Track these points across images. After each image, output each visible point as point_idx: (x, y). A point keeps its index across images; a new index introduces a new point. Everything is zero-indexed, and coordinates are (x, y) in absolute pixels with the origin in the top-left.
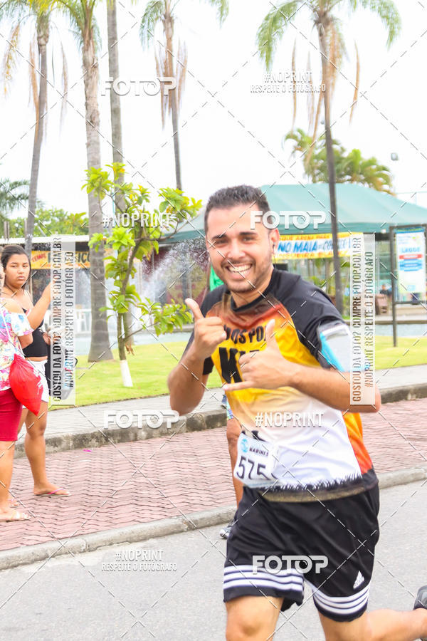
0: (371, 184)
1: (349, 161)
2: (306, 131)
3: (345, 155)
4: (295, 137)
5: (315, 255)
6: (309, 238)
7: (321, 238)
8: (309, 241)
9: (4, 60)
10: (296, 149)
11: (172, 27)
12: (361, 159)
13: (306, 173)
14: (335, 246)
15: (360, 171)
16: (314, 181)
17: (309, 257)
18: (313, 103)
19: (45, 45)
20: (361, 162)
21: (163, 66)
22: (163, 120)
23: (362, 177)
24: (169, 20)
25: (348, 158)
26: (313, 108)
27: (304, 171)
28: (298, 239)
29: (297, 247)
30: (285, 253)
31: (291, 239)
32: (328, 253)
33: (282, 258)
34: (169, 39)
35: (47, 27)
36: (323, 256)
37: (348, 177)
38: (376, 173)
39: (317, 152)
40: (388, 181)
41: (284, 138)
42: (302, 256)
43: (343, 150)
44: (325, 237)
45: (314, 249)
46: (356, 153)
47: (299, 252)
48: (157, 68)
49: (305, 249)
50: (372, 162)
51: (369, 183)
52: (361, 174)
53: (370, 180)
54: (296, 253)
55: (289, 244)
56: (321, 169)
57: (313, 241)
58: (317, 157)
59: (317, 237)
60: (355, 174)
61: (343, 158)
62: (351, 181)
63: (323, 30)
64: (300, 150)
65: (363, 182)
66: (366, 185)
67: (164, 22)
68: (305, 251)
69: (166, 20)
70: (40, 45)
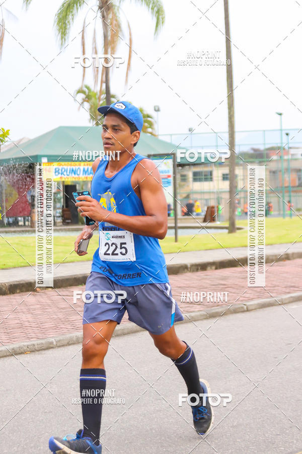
2: (92, 88)
4: (84, 92)
10: (84, 100)
16: (97, 125)
27: (90, 118)
29: (85, 172)
30: (76, 175)
31: (80, 165)
40: (151, 125)
41: (76, 92)
42: (89, 177)
47: (87, 175)
54: (84, 175)
55: (78, 168)
63: (105, 13)
64: (87, 101)
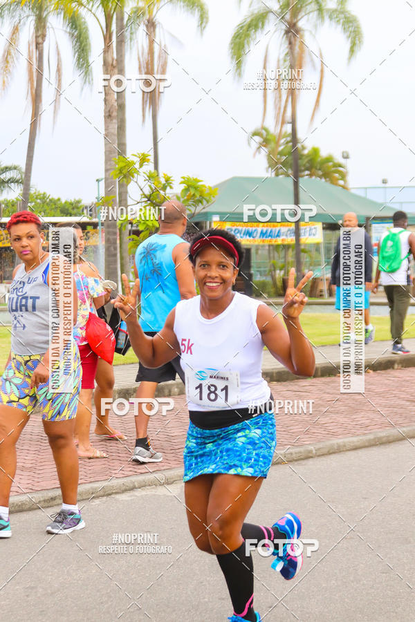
0: (328, 179)
1: (309, 158)
2: (271, 129)
3: (306, 152)
4: (260, 135)
5: (279, 241)
6: (274, 226)
7: (284, 226)
8: (274, 229)
9: (4, 55)
10: (261, 145)
11: (154, 31)
12: (320, 157)
13: (269, 166)
14: (297, 233)
15: (318, 168)
16: (277, 175)
17: (273, 243)
18: (280, 104)
19: (42, 43)
20: (319, 159)
21: (145, 66)
22: (144, 116)
23: (320, 173)
24: (151, 25)
25: (308, 156)
26: (280, 108)
27: (267, 166)
28: (263, 226)
29: (263, 234)
30: (252, 238)
31: (258, 226)
32: (290, 240)
33: (248, 243)
34: (151, 42)
35: (44, 27)
36: (286, 243)
37: (307, 172)
38: (333, 169)
39: (281, 148)
40: (343, 176)
41: (251, 135)
42: (267, 241)
43: (304, 148)
44: (288, 226)
45: (278, 236)
46: (315, 151)
47: (264, 238)
48: (140, 68)
49: (270, 236)
50: (329, 159)
51: (325, 178)
52: (320, 169)
53: (327, 175)
54: (261, 238)
55: (256, 230)
56: (284, 164)
57: (277, 229)
58: (281, 154)
59: (281, 226)
60: (313, 170)
61: (303, 155)
62: (311, 175)
63: (293, 39)
64: (265, 146)
65: (320, 177)
66: (323, 180)
67: (147, 26)
68: (270, 238)
69: (149, 24)
70: (37, 44)
